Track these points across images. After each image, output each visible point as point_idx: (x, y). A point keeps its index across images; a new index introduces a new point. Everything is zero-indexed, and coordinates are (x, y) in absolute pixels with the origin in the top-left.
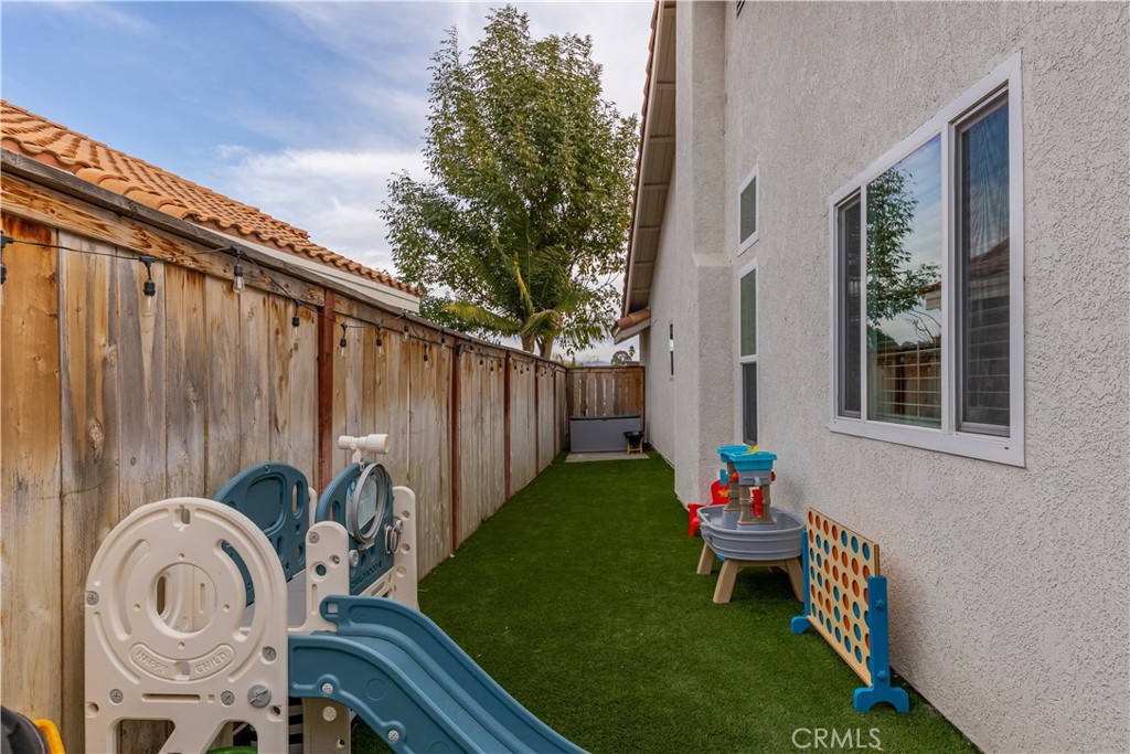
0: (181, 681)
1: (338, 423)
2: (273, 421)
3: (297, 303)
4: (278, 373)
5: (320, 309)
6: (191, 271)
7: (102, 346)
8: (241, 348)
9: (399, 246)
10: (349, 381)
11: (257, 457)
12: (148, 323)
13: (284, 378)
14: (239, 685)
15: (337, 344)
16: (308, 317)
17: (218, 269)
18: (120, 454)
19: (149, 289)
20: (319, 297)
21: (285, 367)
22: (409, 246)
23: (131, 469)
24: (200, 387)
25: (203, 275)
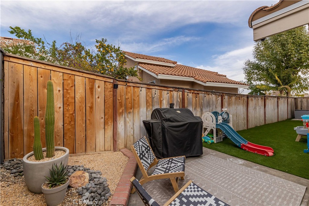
0: (208, 126)
1: (224, 107)
2: (216, 107)
3: (218, 95)
4: (216, 102)
5: (221, 95)
6: (208, 94)
7: (202, 101)
8: (213, 100)
9: (246, 74)
10: (226, 103)
11: (214, 110)
12: (205, 99)
13: (217, 103)
14: (212, 126)
15: (224, 99)
16: (220, 96)
17: (210, 93)
18: (203, 109)
19: (205, 96)
20: (221, 94)
21: (217, 102)
22: (249, 74)
23: (204, 111)
24: (209, 104)
25: (209, 94)
